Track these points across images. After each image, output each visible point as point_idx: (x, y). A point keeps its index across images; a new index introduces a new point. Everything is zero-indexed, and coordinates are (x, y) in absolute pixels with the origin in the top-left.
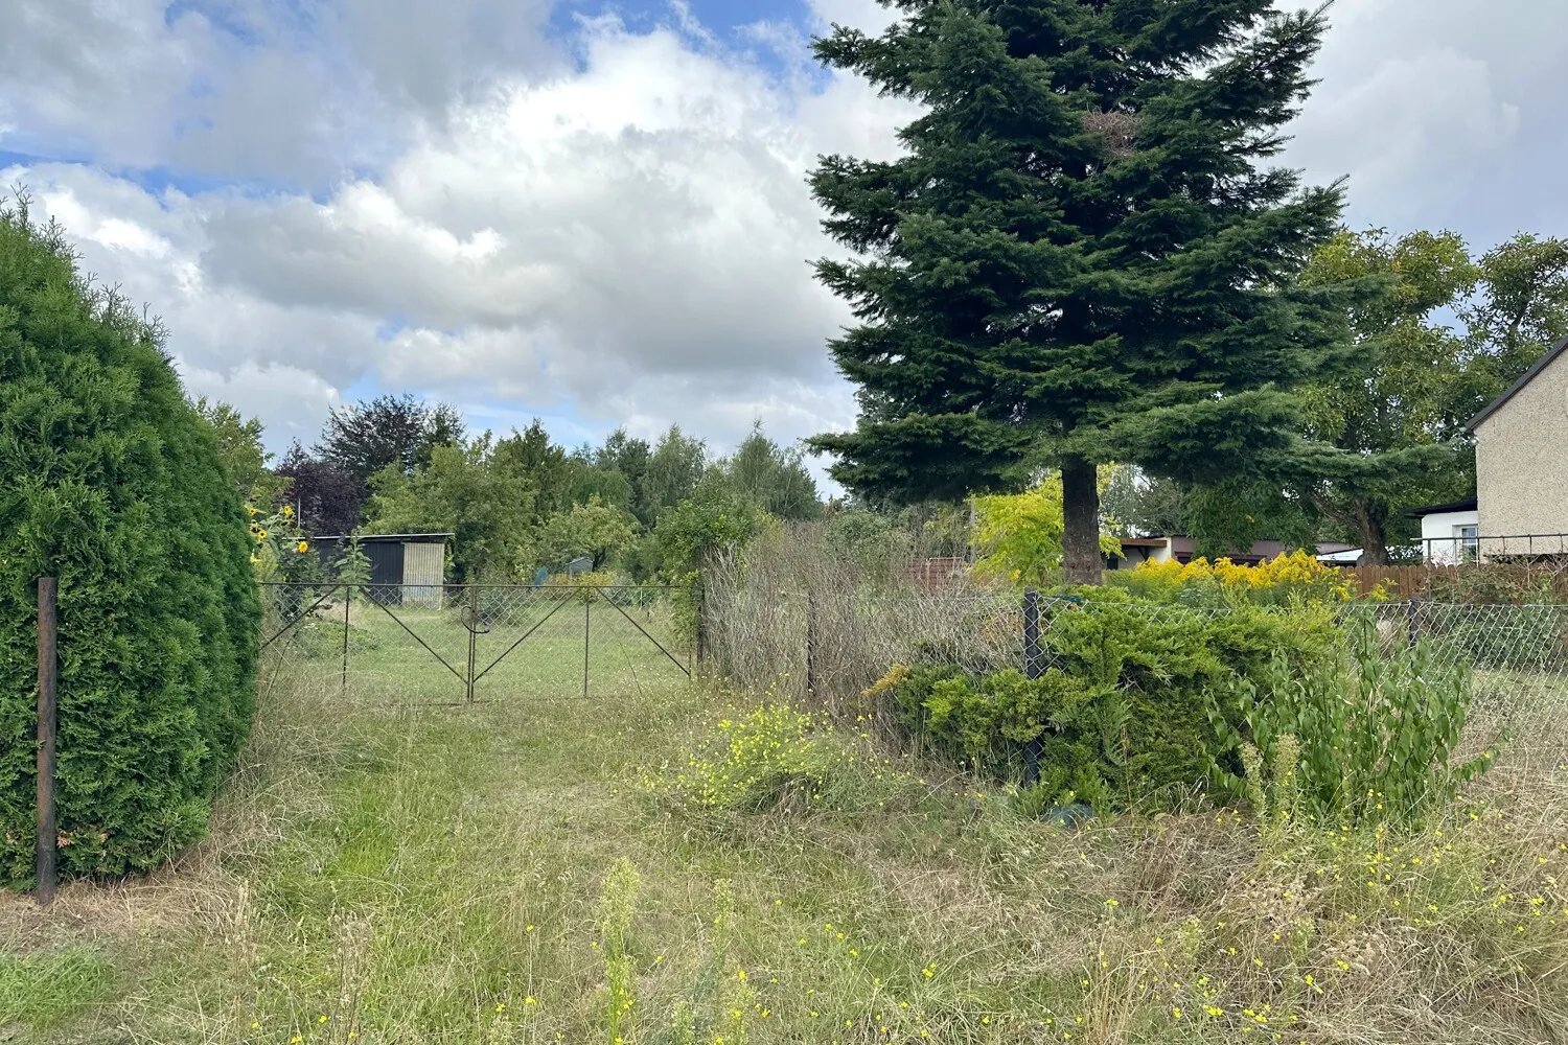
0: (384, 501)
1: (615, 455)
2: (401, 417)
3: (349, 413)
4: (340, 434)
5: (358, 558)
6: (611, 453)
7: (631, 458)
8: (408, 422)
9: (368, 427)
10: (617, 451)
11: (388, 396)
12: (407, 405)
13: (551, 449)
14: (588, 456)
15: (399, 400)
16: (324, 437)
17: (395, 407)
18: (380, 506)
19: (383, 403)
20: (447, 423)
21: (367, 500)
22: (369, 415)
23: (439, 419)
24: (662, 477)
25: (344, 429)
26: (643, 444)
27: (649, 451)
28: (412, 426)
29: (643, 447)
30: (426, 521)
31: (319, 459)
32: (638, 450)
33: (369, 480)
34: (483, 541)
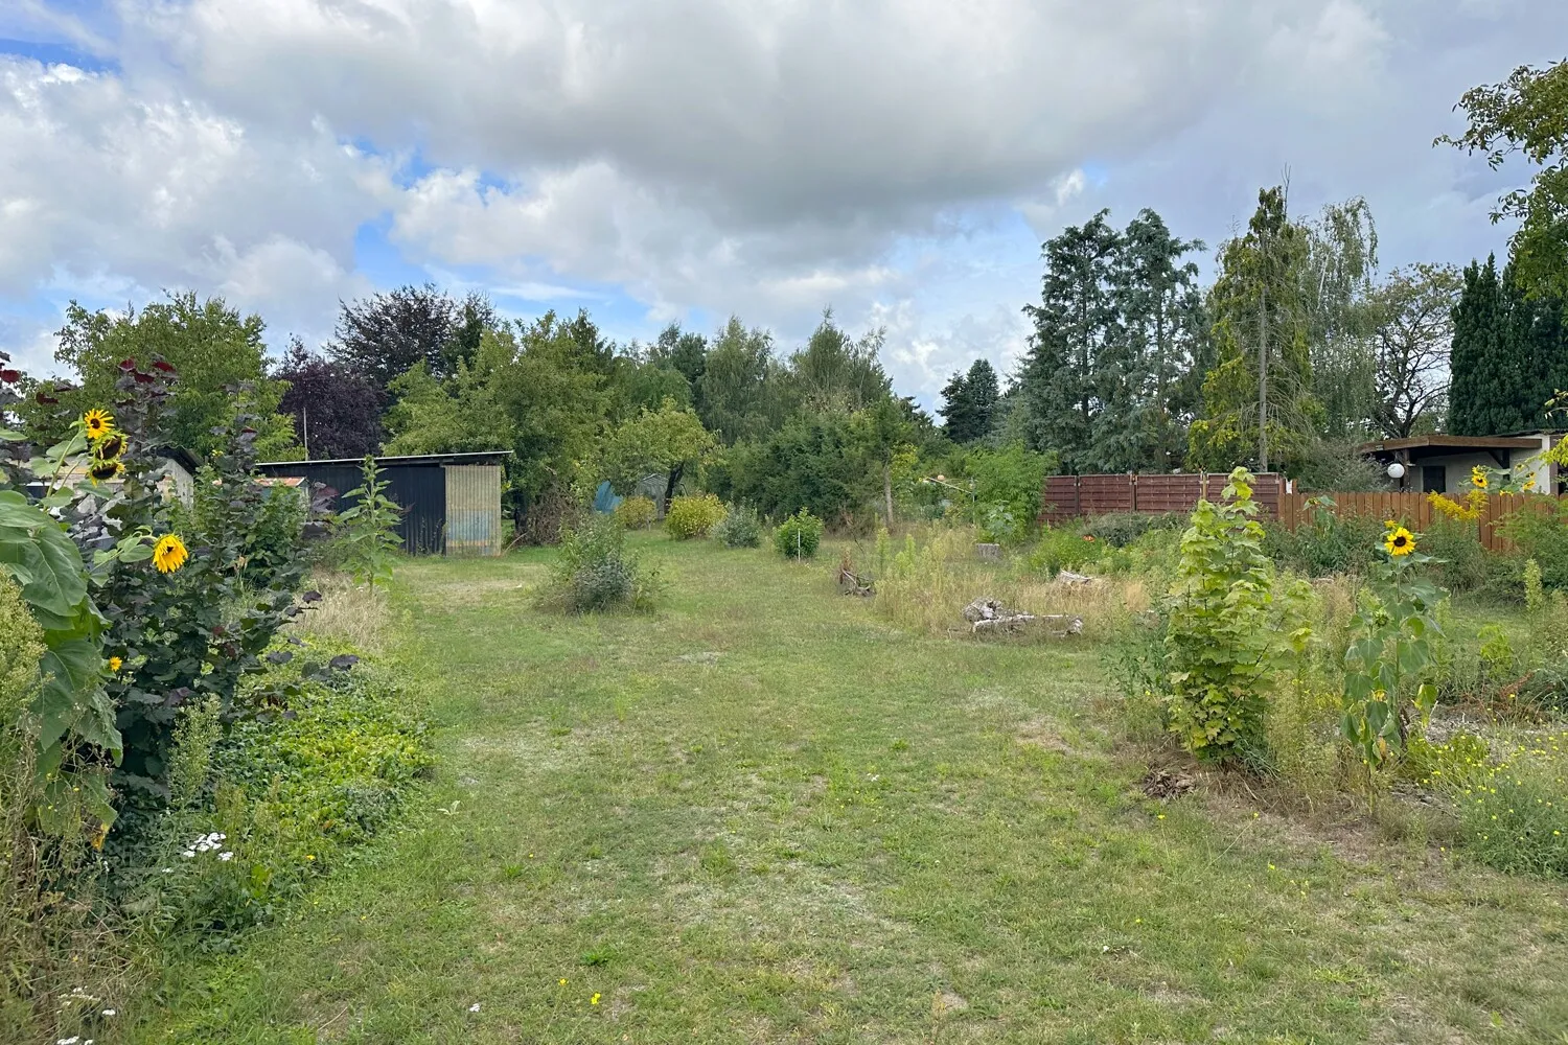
0: (415, 409)
1: (667, 353)
2: (425, 312)
3: (363, 307)
4: (355, 332)
5: (377, 505)
6: (664, 351)
7: (685, 356)
8: (432, 317)
9: (388, 323)
10: (670, 348)
11: (408, 286)
12: (429, 297)
13: (601, 345)
14: (636, 355)
15: (420, 291)
16: (337, 335)
17: (416, 299)
18: (409, 415)
19: (403, 295)
20: (479, 316)
21: (391, 408)
22: (387, 309)
23: (470, 312)
24: (725, 377)
25: (359, 326)
26: (699, 340)
27: (706, 347)
28: (438, 320)
29: (700, 342)
30: (471, 434)
31: (330, 360)
32: (693, 347)
33: (390, 385)
34: (549, 460)
